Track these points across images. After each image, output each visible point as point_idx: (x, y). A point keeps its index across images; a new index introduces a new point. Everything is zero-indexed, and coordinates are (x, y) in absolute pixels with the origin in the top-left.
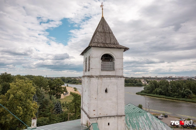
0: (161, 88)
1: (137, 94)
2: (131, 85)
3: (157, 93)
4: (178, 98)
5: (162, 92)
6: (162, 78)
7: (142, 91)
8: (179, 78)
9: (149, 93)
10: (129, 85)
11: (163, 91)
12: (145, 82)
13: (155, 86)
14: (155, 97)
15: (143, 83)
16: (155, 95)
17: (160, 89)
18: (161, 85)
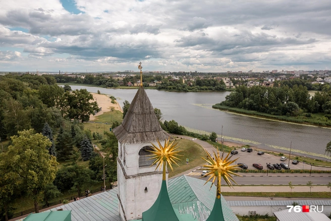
0: (253, 98)
1: (214, 107)
2: (206, 89)
3: (245, 107)
4: (277, 115)
5: (253, 105)
6: (259, 73)
7: (223, 102)
8: (288, 73)
9: (233, 106)
10: (203, 90)
11: (255, 104)
12: (230, 84)
13: (244, 94)
14: (241, 113)
15: (227, 85)
16: (242, 110)
17: (251, 101)
18: (253, 93)
